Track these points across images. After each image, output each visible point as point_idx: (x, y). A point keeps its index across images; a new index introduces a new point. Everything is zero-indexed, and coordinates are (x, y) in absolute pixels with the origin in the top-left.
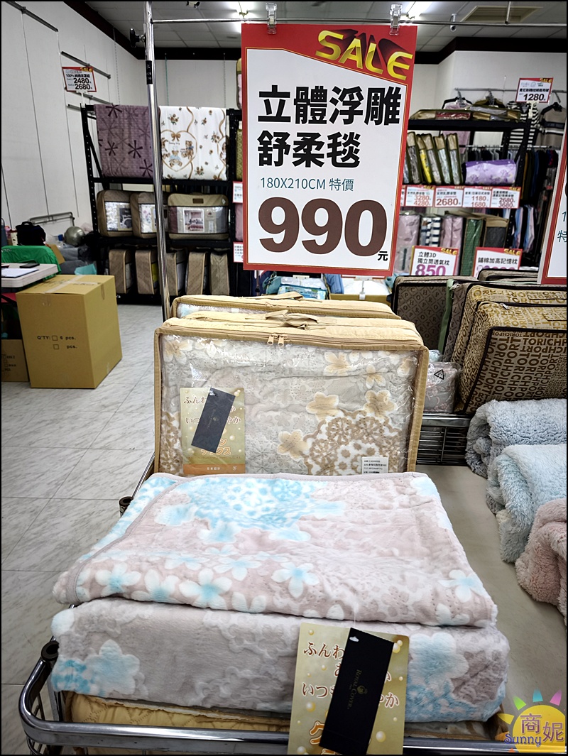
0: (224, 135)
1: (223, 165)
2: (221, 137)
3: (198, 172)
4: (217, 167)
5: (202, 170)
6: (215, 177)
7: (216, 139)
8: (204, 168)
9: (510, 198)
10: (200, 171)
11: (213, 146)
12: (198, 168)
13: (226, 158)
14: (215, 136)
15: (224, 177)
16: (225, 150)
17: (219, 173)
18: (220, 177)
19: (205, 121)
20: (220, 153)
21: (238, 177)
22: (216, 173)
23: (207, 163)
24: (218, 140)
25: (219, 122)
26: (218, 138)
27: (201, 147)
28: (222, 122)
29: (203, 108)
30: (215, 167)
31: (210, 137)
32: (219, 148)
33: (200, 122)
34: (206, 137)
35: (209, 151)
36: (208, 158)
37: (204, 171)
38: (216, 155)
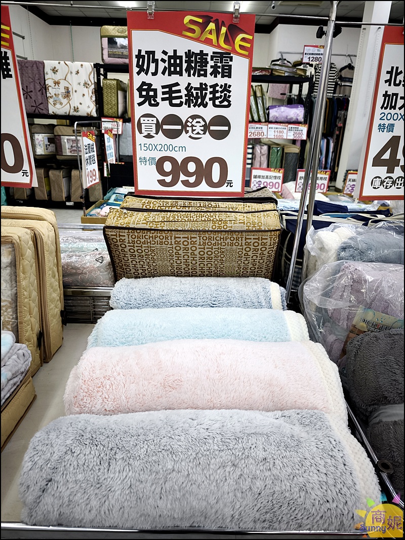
0: (93, 82)
1: (93, 105)
2: (90, 84)
3: (75, 110)
4: (89, 107)
5: (78, 108)
6: (88, 114)
7: (87, 85)
8: (79, 107)
9: (300, 132)
10: (76, 110)
11: (85, 91)
12: (75, 107)
13: (96, 100)
14: (86, 83)
15: (94, 114)
16: (94, 94)
17: (90, 111)
18: (92, 114)
19: (78, 72)
20: (90, 96)
21: (105, 114)
22: (89, 111)
23: (81, 104)
24: (88, 86)
25: (89, 73)
26: (88, 85)
27: (76, 91)
28: (91, 73)
29: (76, 62)
30: (88, 107)
31: (82, 84)
32: (89, 92)
33: (74, 73)
34: (79, 84)
35: (82, 95)
36: (82, 100)
37: (79, 110)
38: (87, 98)
